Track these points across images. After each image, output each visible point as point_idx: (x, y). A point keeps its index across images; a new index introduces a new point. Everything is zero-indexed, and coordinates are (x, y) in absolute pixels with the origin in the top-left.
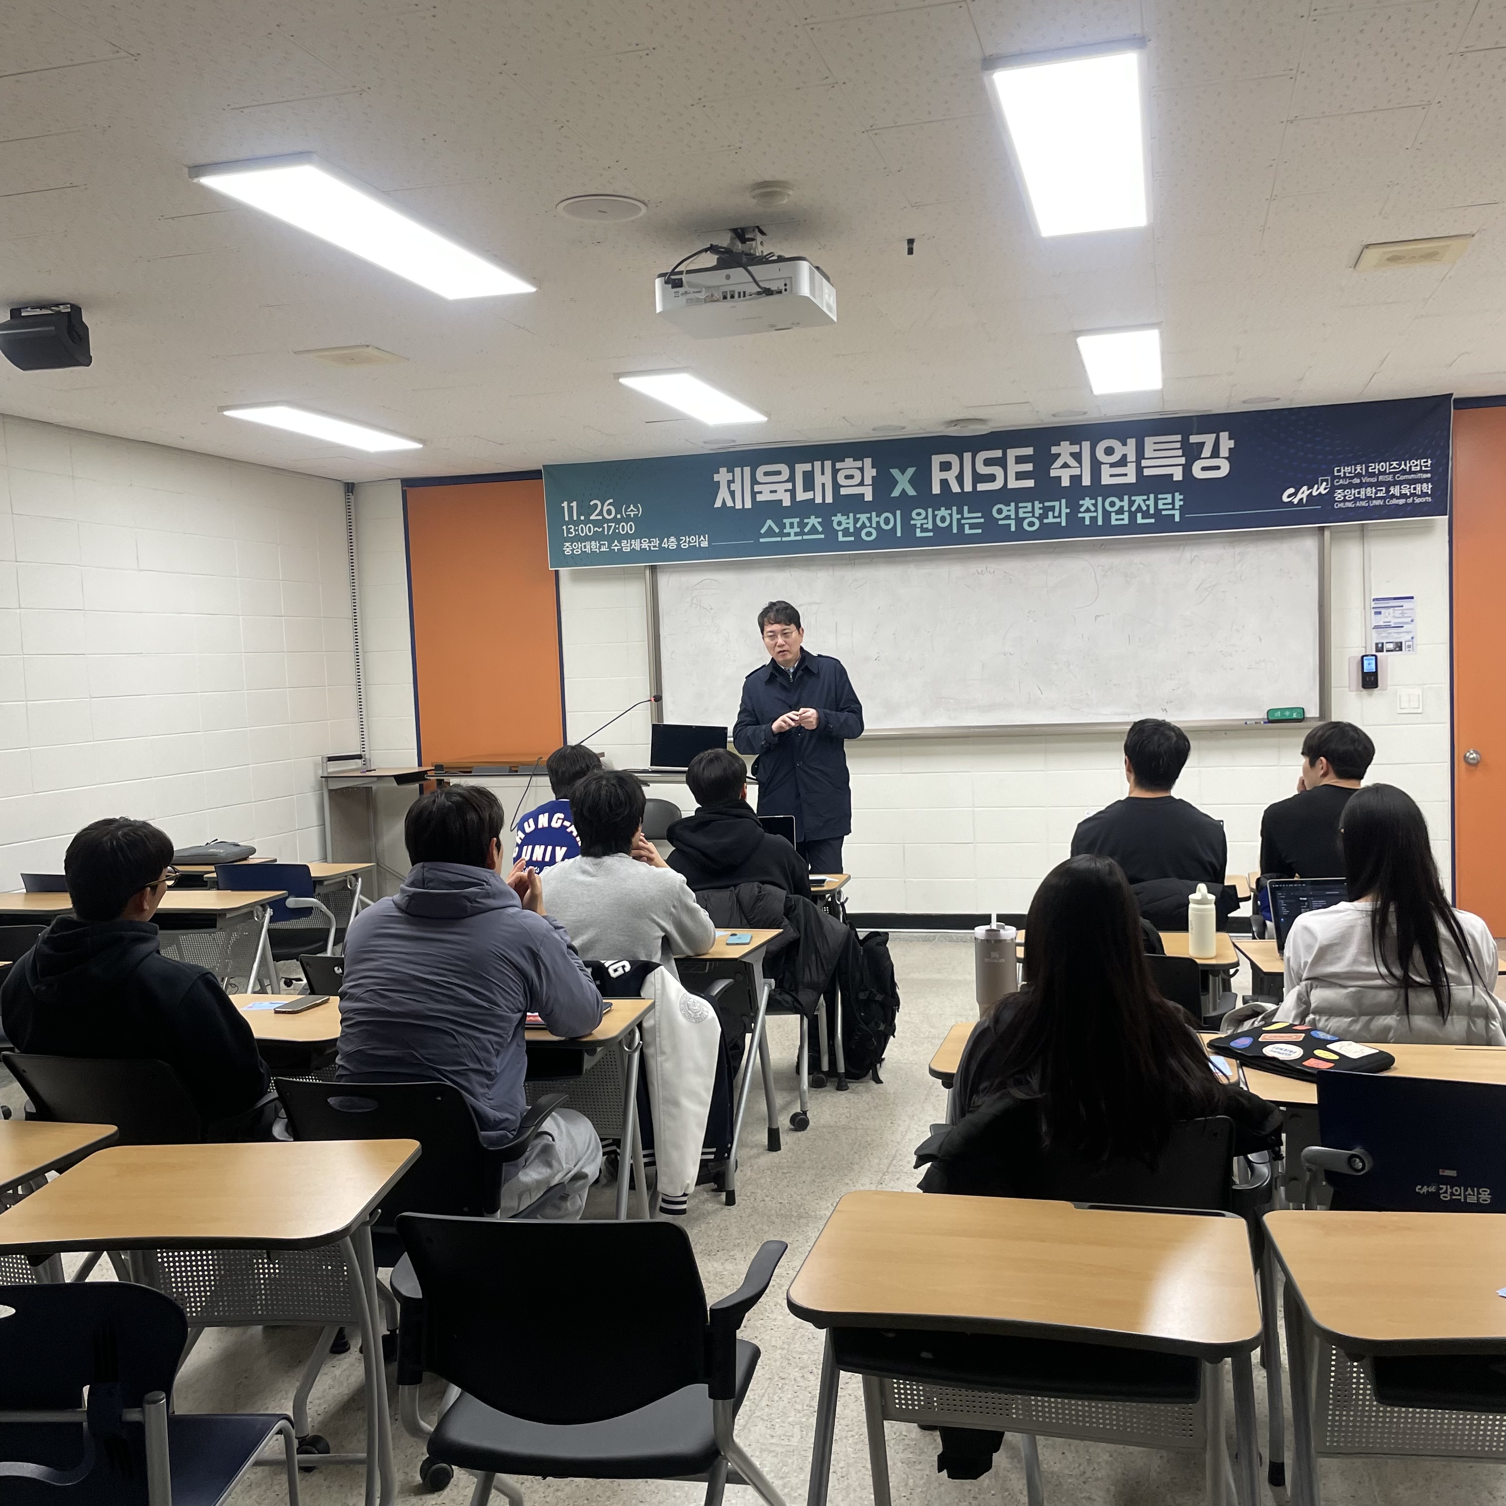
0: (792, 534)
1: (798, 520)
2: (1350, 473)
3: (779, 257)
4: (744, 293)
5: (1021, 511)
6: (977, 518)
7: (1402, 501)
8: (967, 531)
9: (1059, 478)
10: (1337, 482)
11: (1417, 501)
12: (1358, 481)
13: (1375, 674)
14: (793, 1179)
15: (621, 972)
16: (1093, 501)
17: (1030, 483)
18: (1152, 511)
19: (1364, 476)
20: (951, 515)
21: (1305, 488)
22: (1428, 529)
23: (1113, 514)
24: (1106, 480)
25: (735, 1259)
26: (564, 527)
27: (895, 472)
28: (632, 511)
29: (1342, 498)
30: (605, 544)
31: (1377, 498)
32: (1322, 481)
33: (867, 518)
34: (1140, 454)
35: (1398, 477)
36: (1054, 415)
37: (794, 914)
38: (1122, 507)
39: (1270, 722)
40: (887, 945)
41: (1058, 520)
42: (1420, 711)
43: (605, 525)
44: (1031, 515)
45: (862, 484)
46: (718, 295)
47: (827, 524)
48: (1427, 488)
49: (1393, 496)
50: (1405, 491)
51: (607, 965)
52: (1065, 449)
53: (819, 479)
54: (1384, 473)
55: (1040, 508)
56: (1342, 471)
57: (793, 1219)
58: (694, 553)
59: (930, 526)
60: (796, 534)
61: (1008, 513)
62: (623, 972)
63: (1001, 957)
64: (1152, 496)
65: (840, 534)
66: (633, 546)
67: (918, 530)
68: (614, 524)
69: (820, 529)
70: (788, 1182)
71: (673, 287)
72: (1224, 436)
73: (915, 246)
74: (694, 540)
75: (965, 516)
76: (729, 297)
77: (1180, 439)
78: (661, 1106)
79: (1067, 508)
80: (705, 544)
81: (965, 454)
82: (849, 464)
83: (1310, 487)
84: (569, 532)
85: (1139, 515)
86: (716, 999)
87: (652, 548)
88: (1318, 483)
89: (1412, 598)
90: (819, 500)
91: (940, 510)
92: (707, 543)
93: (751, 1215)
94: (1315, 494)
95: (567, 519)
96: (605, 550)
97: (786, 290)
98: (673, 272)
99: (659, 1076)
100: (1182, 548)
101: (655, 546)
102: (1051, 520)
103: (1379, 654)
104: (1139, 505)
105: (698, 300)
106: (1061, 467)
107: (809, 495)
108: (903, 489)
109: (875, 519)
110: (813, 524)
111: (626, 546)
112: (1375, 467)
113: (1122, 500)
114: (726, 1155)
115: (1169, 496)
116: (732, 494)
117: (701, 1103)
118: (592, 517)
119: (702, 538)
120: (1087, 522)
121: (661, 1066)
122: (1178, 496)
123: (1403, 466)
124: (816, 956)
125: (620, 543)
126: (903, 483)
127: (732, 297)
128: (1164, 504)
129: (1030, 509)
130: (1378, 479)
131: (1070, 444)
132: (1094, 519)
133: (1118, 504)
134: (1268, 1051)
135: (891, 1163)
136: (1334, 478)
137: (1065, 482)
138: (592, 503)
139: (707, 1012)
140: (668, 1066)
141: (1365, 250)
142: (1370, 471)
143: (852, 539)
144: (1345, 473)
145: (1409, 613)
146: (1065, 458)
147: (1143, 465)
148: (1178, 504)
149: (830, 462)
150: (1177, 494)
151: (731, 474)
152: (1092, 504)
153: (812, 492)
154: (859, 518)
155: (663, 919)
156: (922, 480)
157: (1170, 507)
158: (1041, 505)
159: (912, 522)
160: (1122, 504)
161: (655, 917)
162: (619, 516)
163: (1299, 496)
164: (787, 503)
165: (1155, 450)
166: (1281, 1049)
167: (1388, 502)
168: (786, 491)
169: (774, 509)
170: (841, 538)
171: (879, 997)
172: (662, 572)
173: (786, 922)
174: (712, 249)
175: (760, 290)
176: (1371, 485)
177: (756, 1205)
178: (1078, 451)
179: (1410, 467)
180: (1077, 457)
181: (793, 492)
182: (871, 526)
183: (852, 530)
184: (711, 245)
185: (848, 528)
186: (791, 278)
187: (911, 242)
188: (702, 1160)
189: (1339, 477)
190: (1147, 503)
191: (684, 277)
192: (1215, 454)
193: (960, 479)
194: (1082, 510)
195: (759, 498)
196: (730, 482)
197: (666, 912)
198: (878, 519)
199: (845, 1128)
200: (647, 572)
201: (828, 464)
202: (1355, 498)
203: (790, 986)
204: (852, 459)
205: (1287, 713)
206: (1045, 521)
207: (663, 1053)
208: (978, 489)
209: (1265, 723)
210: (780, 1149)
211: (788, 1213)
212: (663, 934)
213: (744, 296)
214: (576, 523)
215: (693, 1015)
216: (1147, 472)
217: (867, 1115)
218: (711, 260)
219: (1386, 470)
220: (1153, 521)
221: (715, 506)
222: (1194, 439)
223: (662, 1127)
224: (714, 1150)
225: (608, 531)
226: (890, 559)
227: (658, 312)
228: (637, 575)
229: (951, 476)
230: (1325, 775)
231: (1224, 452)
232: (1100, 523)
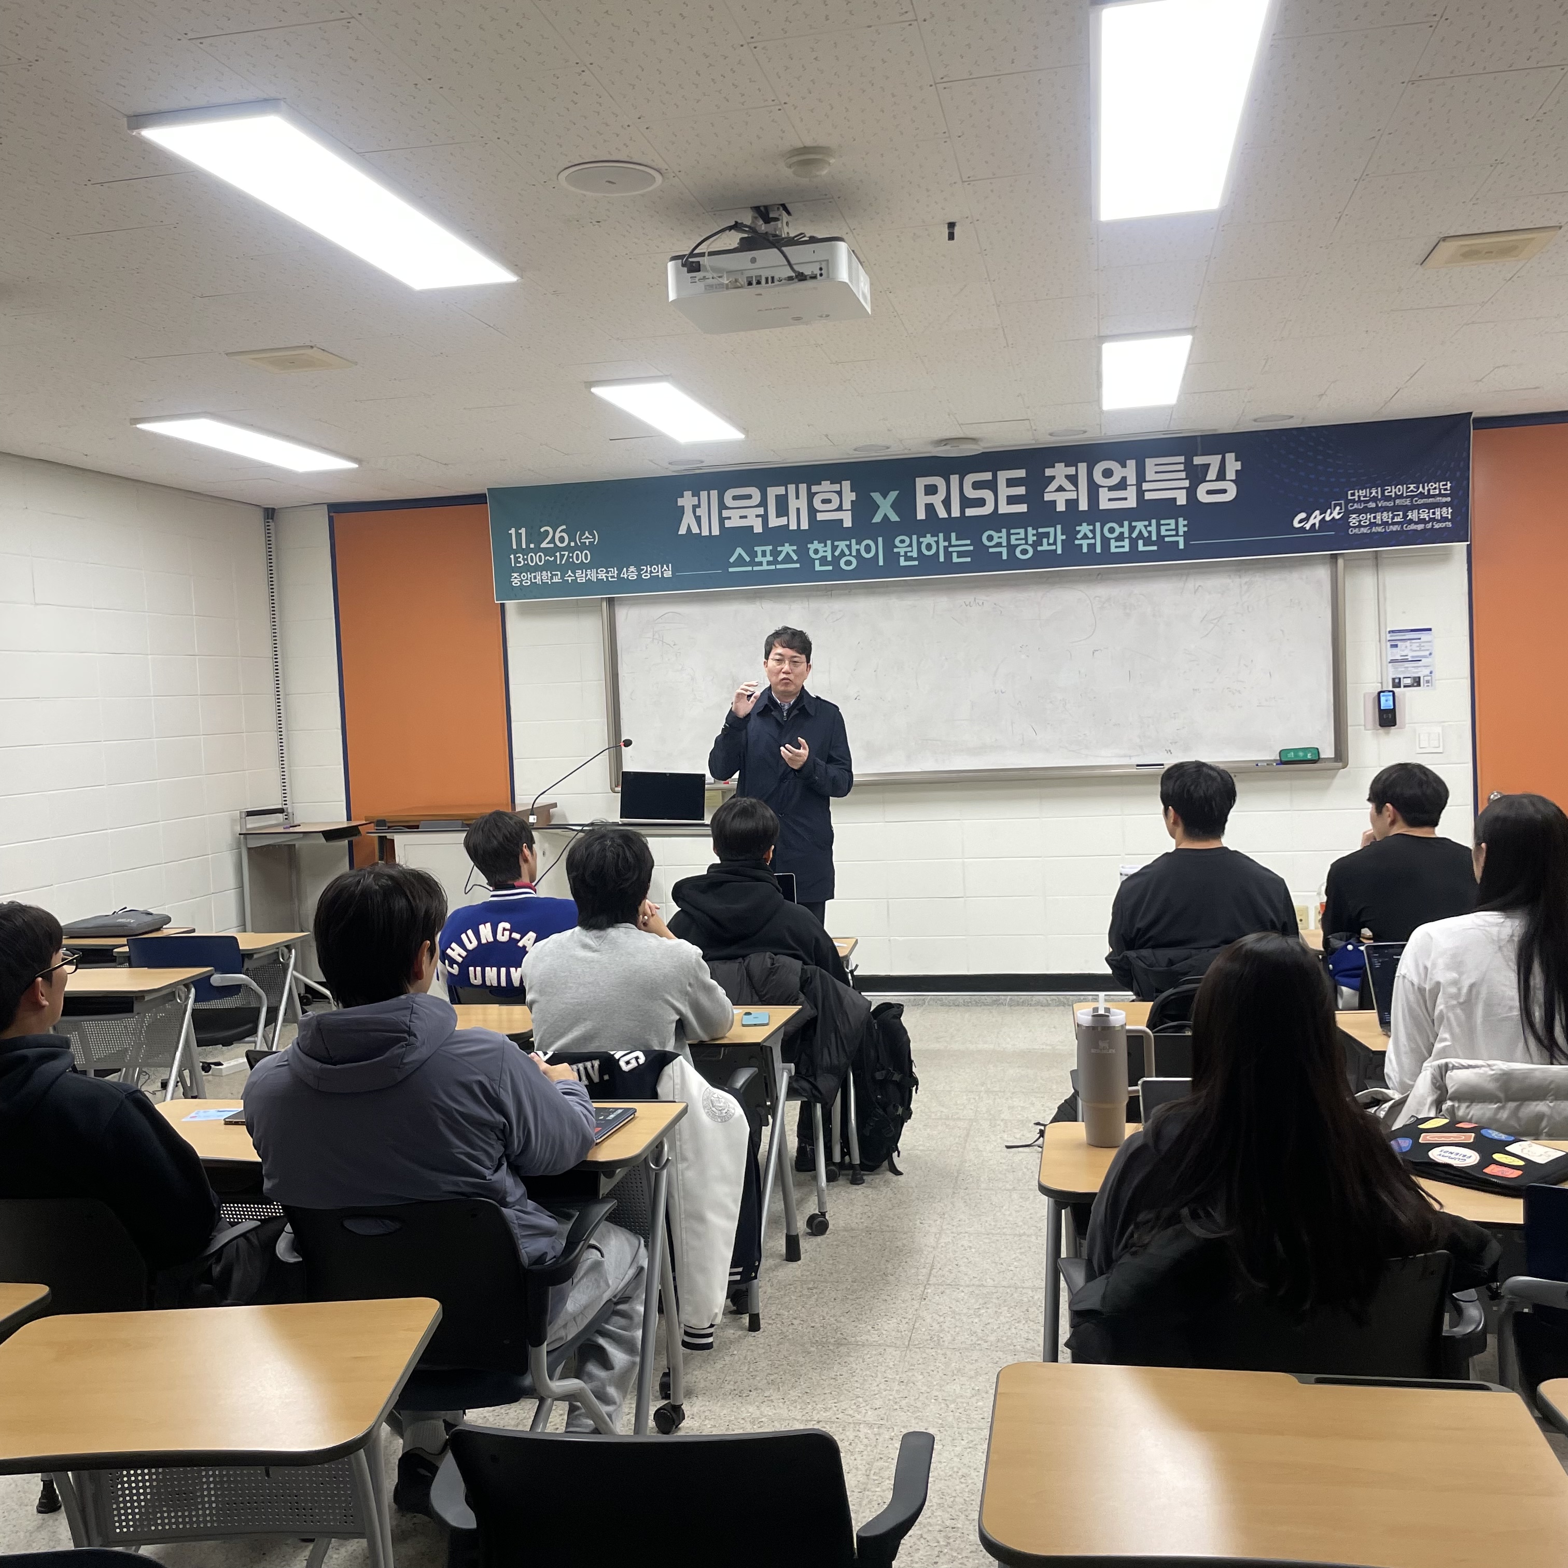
0: (765, 564)
1: (771, 547)
2: (1365, 496)
3: (810, 237)
4: (773, 278)
5: (1013, 537)
6: (966, 545)
7: (1420, 527)
8: (955, 559)
9: (1054, 502)
10: (1351, 506)
11: (1437, 526)
12: (1374, 505)
13: (1393, 711)
14: (821, 1296)
15: (634, 1064)
16: (1091, 527)
17: (1023, 508)
18: (1154, 538)
19: (1380, 500)
20: (937, 542)
21: (1317, 512)
22: (1446, 557)
23: (1112, 541)
24: (1104, 505)
25: (772, 1401)
26: (512, 556)
27: (876, 496)
28: (587, 538)
29: (1357, 524)
30: (557, 575)
31: (1394, 524)
32: (1336, 505)
33: (846, 545)
34: (1141, 477)
35: (1416, 501)
36: (1051, 434)
37: (811, 987)
38: (1122, 533)
39: (1282, 763)
40: (902, 1018)
41: (1053, 547)
42: (1440, 750)
43: (558, 554)
44: (1023, 542)
45: (840, 508)
46: (743, 281)
47: (803, 553)
48: (1447, 512)
49: (1411, 522)
50: (1424, 516)
51: (617, 1056)
52: (1059, 471)
53: (793, 504)
54: (1401, 497)
55: (1034, 535)
56: (1357, 494)
57: (831, 1347)
58: (656, 583)
59: (915, 554)
60: (769, 563)
61: (1000, 540)
62: (636, 1065)
63: (1111, 1047)
64: (1154, 522)
65: (817, 562)
66: (589, 576)
67: (902, 559)
68: (567, 553)
69: (795, 558)
70: (817, 1300)
71: (689, 272)
72: (1230, 457)
73: (957, 230)
74: (656, 570)
75: (953, 544)
76: (754, 282)
77: (1183, 461)
78: (684, 1224)
79: (1062, 535)
80: (668, 574)
81: (952, 477)
82: (825, 488)
83: (1323, 512)
84: (517, 561)
85: (1140, 542)
86: (741, 1091)
87: (610, 579)
88: (1331, 508)
89: (1430, 630)
90: (793, 526)
91: (925, 537)
92: (670, 572)
93: (781, 1343)
94: (1328, 518)
95: (515, 547)
96: (557, 581)
97: (821, 275)
98: (692, 254)
99: (681, 1187)
100: (1184, 578)
101: (612, 577)
102: (1045, 547)
103: (1396, 690)
104: (1140, 531)
105: (721, 286)
106: (1056, 491)
107: (783, 521)
108: (885, 515)
109: (855, 547)
110: (788, 553)
111: (581, 577)
112: (1391, 491)
113: (1122, 526)
114: (753, 1274)
115: (1172, 522)
116: (698, 519)
117: (729, 1217)
118: (543, 545)
119: (665, 567)
120: (1085, 550)
121: (682, 1174)
122: (1182, 522)
123: (1421, 489)
124: (836, 1035)
125: (574, 573)
126: (885, 508)
127: (759, 283)
128: (1166, 530)
129: (1023, 536)
130: (1395, 503)
131: (1066, 466)
132: (1092, 547)
133: (1118, 530)
134: (1436, 1155)
135: (930, 1274)
136: (1348, 502)
137: (1061, 507)
138: (542, 530)
139: (734, 1109)
140: (690, 1174)
141: (1441, 243)
142: (1386, 494)
143: (830, 568)
144: (1359, 497)
145: (1427, 646)
146: (1061, 481)
147: (1144, 489)
148: (1182, 529)
149: (805, 485)
150: (1181, 520)
151: (696, 498)
152: (1090, 531)
153: (786, 518)
154: (838, 546)
155: (677, 1000)
156: (905, 504)
157: (1174, 533)
158: (1035, 532)
159: (896, 550)
160: (1122, 530)
161: (670, 998)
162: (572, 544)
163: (1311, 521)
164: (758, 529)
165: (1156, 472)
166: (1451, 1153)
167: (1406, 527)
168: (757, 516)
169: (744, 536)
170: (818, 567)
171: (897, 1077)
172: (620, 604)
173: (802, 997)
174: (736, 227)
175: (794, 275)
176: (1386, 509)
177: (784, 1330)
178: (1074, 473)
179: (1429, 490)
180: (1073, 479)
181: (765, 518)
182: (850, 555)
183: (829, 559)
184: (736, 222)
185: (826, 556)
186: (828, 260)
187: (951, 225)
188: (729, 1282)
189: (1353, 501)
190: (1149, 529)
191: (704, 261)
192: (1221, 476)
193: (947, 503)
194: (1079, 536)
195: (728, 524)
196: (695, 508)
197: (680, 992)
198: (858, 547)
199: (869, 1231)
200: (604, 604)
201: (803, 487)
202: (1371, 523)
203: (807, 1070)
204: (829, 482)
205: (1301, 754)
206: (1039, 548)
207: (684, 1159)
208: (967, 515)
209: (1277, 764)
210: (799, 1259)
211: (824, 1340)
212: (678, 1017)
213: (773, 282)
214: (525, 552)
215: (718, 1113)
216: (1148, 496)
217: (891, 1214)
218: (733, 239)
219: (1403, 494)
220: (1155, 548)
221: (679, 533)
222: (1198, 460)
223: (685, 1247)
224: (740, 1269)
225: (561, 561)
226: (871, 590)
227: (670, 300)
228: (592, 608)
229: (937, 501)
230: (1393, 823)
231: (1231, 474)
232: (1098, 550)
